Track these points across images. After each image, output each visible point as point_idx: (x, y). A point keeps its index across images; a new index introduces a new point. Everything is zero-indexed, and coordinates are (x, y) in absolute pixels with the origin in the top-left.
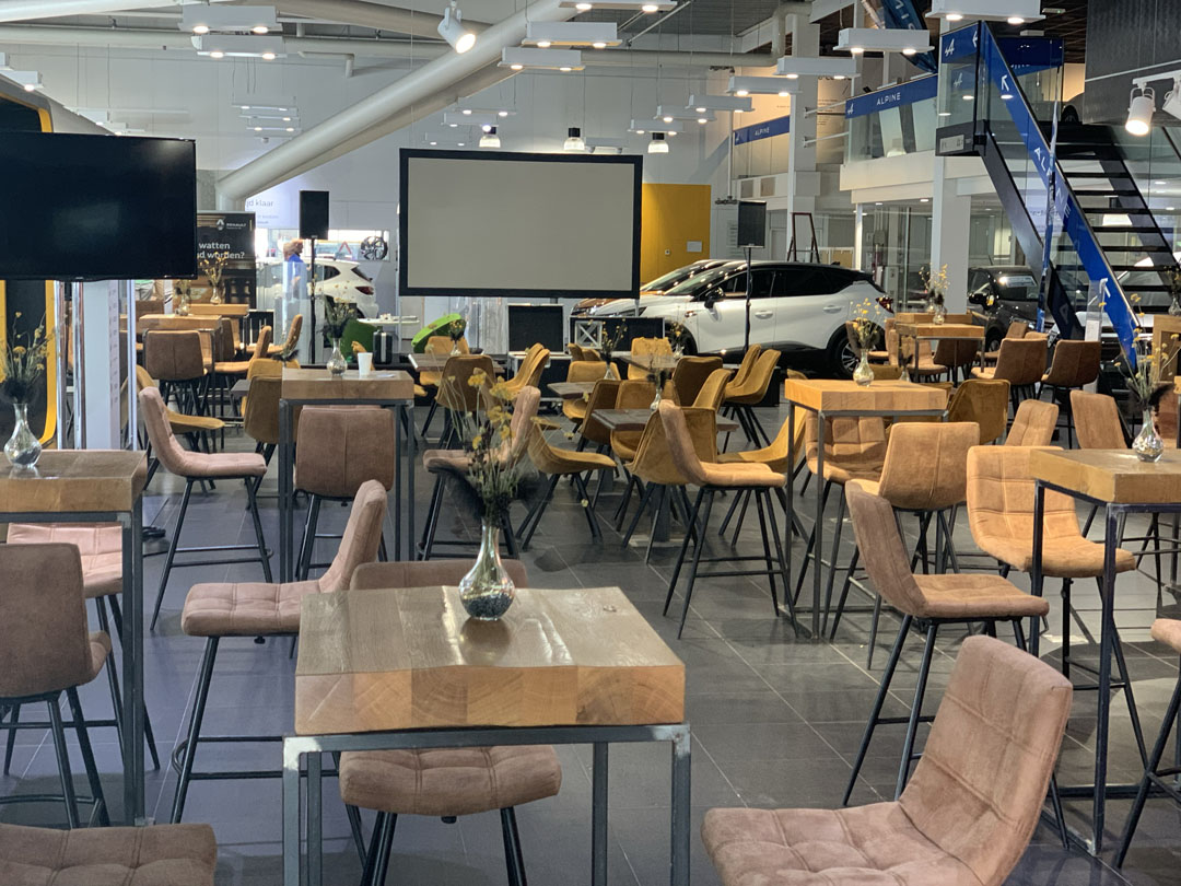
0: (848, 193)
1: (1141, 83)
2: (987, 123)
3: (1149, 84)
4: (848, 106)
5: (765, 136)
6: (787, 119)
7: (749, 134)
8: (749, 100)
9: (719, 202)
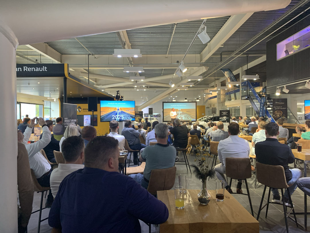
0: (226, 106)
1: (278, 87)
2: (249, 95)
3: (279, 87)
4: (226, 93)
5: (213, 98)
6: (216, 96)
7: (211, 98)
8: (212, 93)
9: (207, 108)
